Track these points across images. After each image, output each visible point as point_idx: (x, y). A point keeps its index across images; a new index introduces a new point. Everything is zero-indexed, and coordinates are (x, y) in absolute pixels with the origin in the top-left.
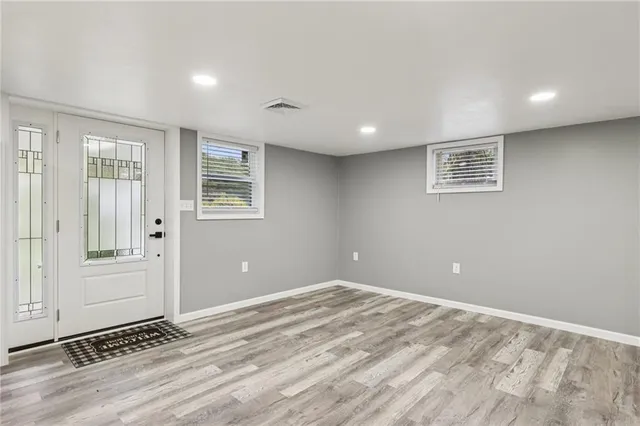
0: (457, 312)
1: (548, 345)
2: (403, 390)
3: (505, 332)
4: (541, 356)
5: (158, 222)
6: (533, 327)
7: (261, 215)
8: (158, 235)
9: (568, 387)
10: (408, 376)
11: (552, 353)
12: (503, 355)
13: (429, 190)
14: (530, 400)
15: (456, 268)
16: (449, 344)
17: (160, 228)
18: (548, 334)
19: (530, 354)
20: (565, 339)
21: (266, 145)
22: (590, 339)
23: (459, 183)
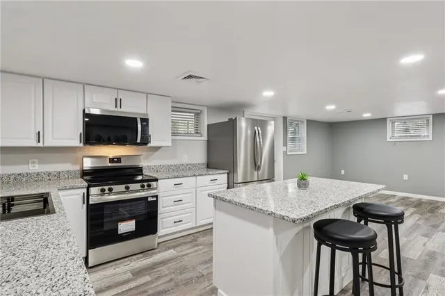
0: (408, 198)
3: (439, 204)
7: (305, 153)
13: (389, 140)
15: (406, 177)
16: (415, 207)
21: (307, 120)
23: (406, 136)
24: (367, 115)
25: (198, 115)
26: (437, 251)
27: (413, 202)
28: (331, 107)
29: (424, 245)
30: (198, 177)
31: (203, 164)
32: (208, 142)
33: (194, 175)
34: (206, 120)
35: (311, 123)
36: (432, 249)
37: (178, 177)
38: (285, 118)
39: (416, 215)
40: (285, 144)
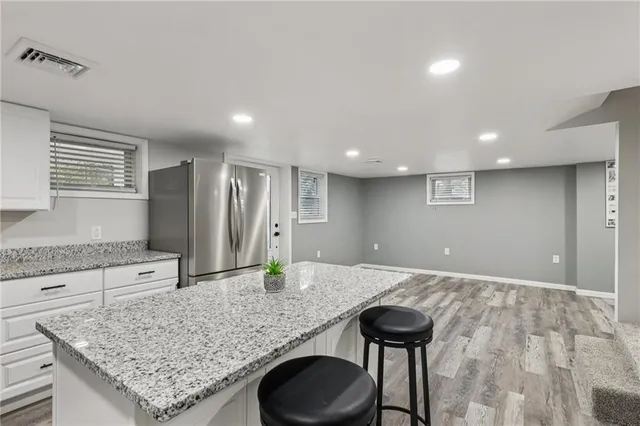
0: (449, 278)
1: (505, 289)
2: (446, 308)
3: (481, 285)
4: (503, 294)
5: (276, 225)
6: (495, 283)
7: (326, 220)
8: (277, 234)
9: (519, 303)
10: (446, 303)
11: (507, 292)
12: (484, 294)
13: (429, 203)
14: (505, 308)
15: (447, 251)
16: (456, 291)
17: (277, 230)
18: (503, 285)
19: (497, 293)
20: (512, 287)
21: (329, 174)
22: (524, 286)
23: (448, 199)
24: (403, 169)
25: (131, 153)
26: (478, 358)
27: (454, 284)
28: (353, 153)
29: (464, 350)
30: (107, 271)
31: (138, 243)
32: (151, 203)
33: (98, 267)
34: (146, 164)
35: (333, 177)
36: (473, 357)
37: (51, 273)
38: (295, 169)
39: (456, 303)
40: (295, 208)
